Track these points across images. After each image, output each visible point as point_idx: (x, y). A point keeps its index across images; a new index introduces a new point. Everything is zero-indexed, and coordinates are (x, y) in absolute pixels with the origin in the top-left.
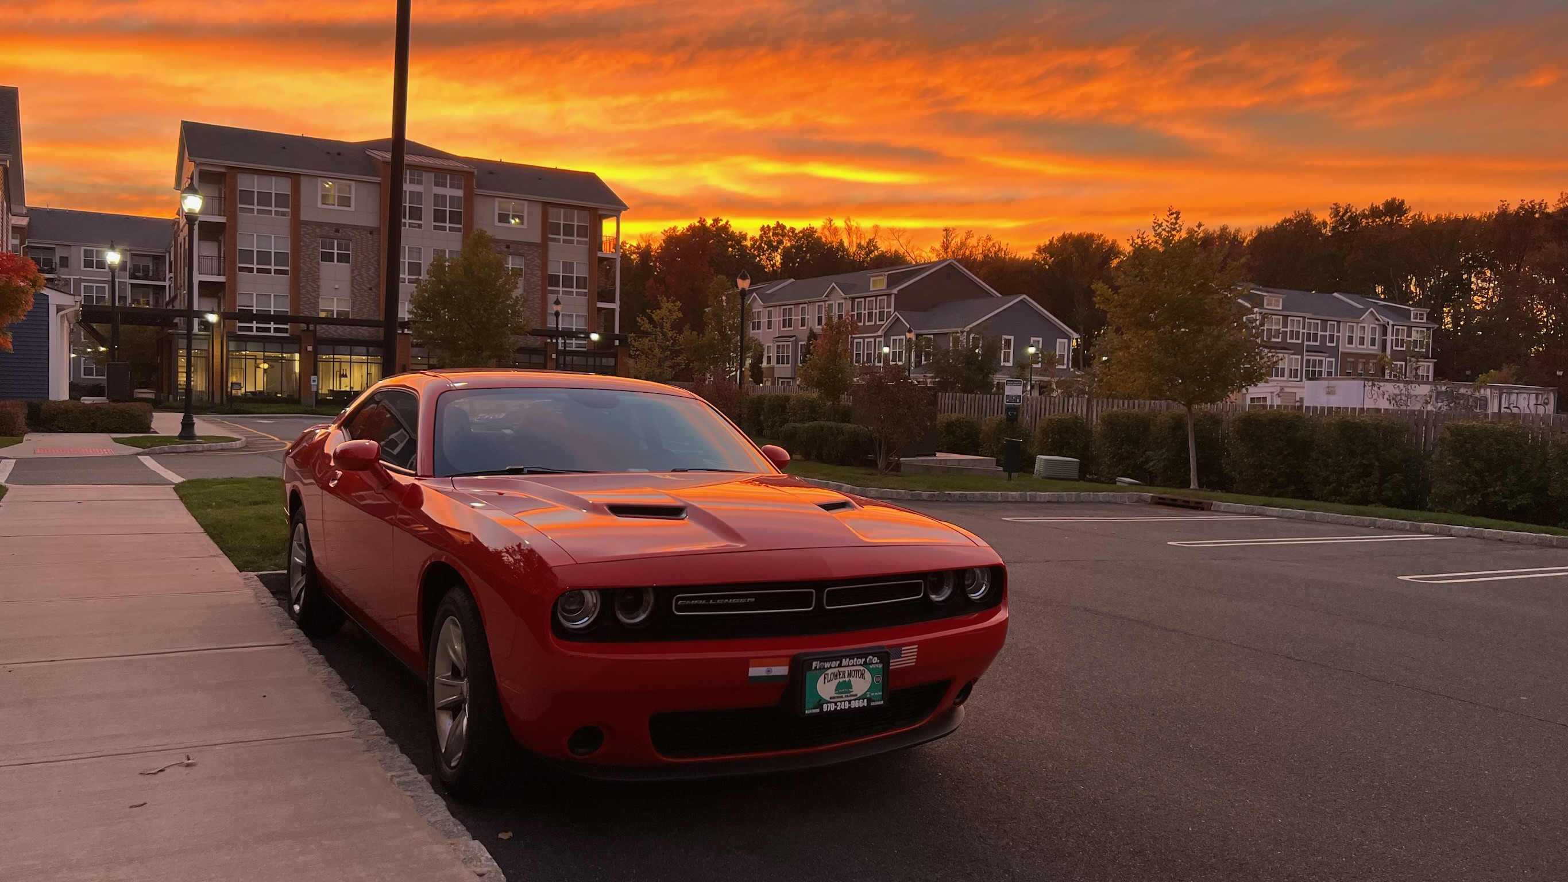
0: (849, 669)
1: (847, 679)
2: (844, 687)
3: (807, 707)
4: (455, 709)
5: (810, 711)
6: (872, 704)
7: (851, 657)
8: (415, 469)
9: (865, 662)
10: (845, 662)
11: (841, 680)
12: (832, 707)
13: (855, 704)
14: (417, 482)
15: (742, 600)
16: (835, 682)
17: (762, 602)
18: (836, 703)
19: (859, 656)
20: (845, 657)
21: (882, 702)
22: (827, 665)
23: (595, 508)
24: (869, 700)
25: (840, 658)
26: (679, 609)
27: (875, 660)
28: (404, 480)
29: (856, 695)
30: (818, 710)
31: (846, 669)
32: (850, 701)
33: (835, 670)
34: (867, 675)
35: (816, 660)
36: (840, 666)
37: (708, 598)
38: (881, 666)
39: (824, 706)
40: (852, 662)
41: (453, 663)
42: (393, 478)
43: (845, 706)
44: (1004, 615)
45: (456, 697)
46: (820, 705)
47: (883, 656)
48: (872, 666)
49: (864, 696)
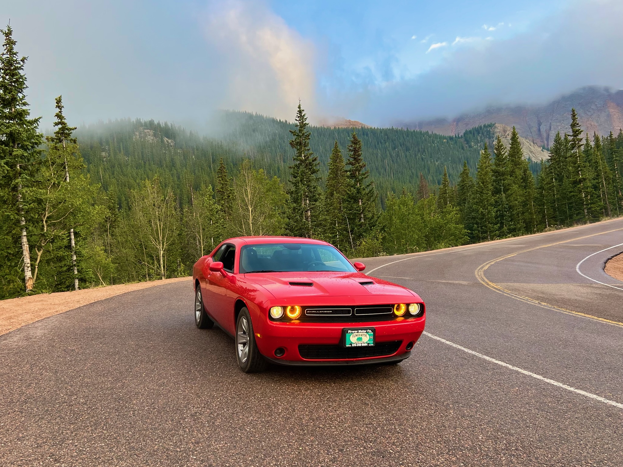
1: (361, 337)
2: (359, 339)
3: (347, 344)
4: (244, 344)
5: (348, 346)
6: (369, 345)
7: (362, 330)
8: (234, 271)
9: (367, 332)
10: (359, 331)
11: (359, 337)
12: (355, 345)
13: (363, 345)
14: (234, 275)
15: (328, 311)
16: (356, 337)
17: (334, 312)
18: (356, 344)
19: (364, 330)
20: (360, 330)
21: (373, 345)
22: (353, 332)
23: (285, 283)
24: (368, 344)
25: (358, 330)
26: (307, 313)
27: (370, 331)
28: (230, 275)
29: (364, 342)
30: (350, 346)
31: (360, 334)
32: (361, 344)
33: (357, 334)
34: (368, 336)
35: (350, 330)
36: (358, 332)
37: (317, 310)
38: (372, 333)
39: (353, 345)
40: (362, 331)
41: (244, 330)
42: (227, 274)
43: (360, 345)
44: (423, 320)
45: (245, 341)
46: (351, 344)
47: (374, 330)
48: (369, 333)
49: (367, 343)
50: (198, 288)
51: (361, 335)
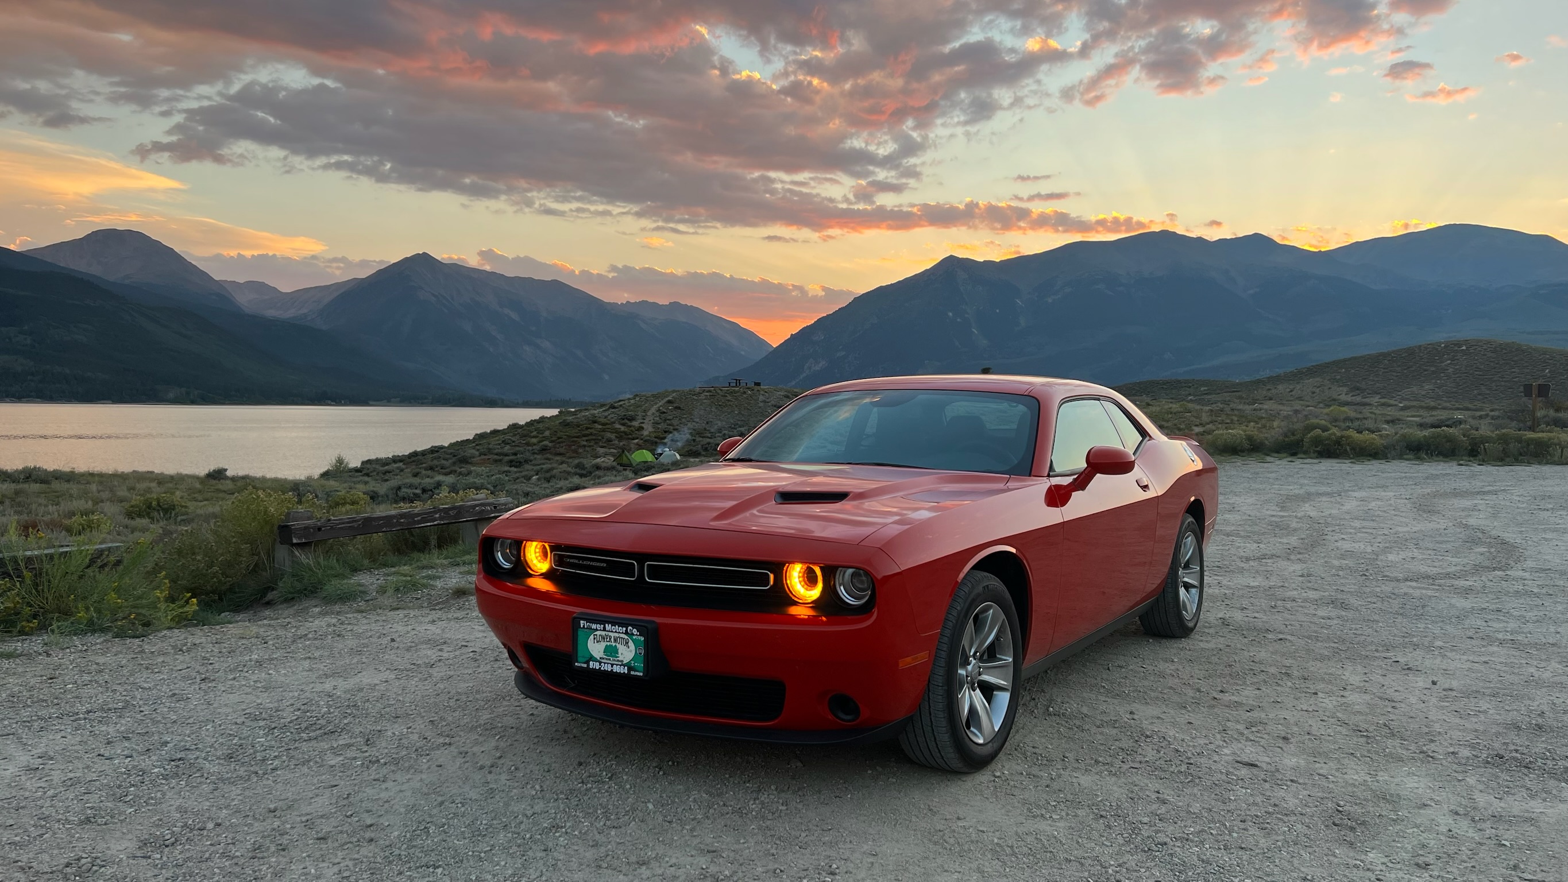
0: (617, 635)
1: (613, 644)
2: (610, 651)
3: (577, 660)
5: (579, 665)
6: (632, 673)
7: (613, 624)
9: (627, 632)
10: (608, 627)
11: (608, 644)
12: (597, 666)
13: (617, 669)
15: (598, 564)
16: (603, 645)
17: (609, 567)
18: (601, 663)
19: (621, 625)
20: (609, 623)
21: (641, 674)
22: (594, 626)
24: (630, 669)
25: (603, 622)
27: (637, 631)
29: (622, 661)
30: (585, 665)
31: (611, 634)
32: (612, 665)
33: (602, 633)
34: (631, 644)
35: (584, 619)
36: (604, 629)
37: (579, 558)
38: (643, 639)
39: (591, 663)
40: (615, 628)
43: (609, 668)
46: (588, 662)
47: (643, 630)
48: (634, 637)
49: (626, 665)
51: (615, 641)
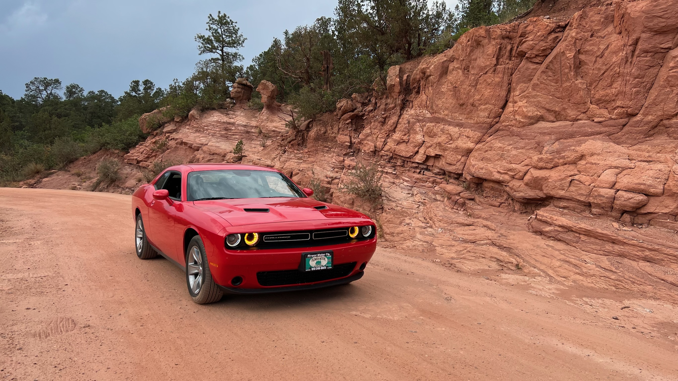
0: (321, 257)
1: (319, 260)
2: (319, 263)
3: (306, 269)
4: (196, 275)
7: (321, 253)
8: (181, 199)
9: (325, 255)
10: (318, 255)
12: (315, 269)
13: (322, 268)
14: (182, 203)
15: (286, 237)
16: (316, 261)
17: (292, 237)
19: (323, 253)
20: (319, 253)
21: (331, 268)
22: (313, 256)
23: (240, 210)
24: (327, 267)
25: (316, 254)
26: (265, 240)
27: (329, 254)
28: (177, 203)
29: (323, 265)
30: (310, 270)
31: (319, 257)
33: (315, 258)
34: (326, 259)
35: (309, 254)
37: (275, 236)
38: (330, 256)
40: (321, 255)
41: (195, 260)
42: (173, 202)
43: (319, 268)
44: (375, 241)
45: (196, 271)
46: (311, 268)
47: (331, 253)
48: (327, 256)
49: (325, 266)
50: (138, 218)
